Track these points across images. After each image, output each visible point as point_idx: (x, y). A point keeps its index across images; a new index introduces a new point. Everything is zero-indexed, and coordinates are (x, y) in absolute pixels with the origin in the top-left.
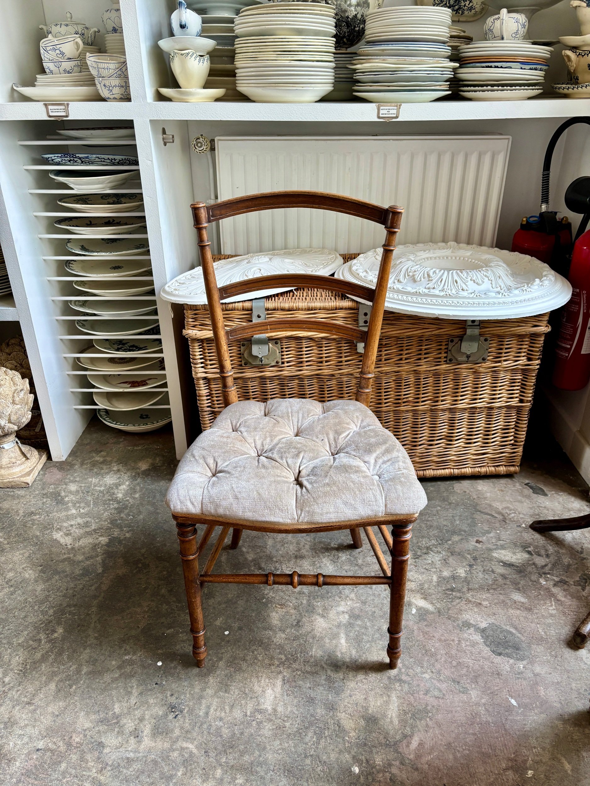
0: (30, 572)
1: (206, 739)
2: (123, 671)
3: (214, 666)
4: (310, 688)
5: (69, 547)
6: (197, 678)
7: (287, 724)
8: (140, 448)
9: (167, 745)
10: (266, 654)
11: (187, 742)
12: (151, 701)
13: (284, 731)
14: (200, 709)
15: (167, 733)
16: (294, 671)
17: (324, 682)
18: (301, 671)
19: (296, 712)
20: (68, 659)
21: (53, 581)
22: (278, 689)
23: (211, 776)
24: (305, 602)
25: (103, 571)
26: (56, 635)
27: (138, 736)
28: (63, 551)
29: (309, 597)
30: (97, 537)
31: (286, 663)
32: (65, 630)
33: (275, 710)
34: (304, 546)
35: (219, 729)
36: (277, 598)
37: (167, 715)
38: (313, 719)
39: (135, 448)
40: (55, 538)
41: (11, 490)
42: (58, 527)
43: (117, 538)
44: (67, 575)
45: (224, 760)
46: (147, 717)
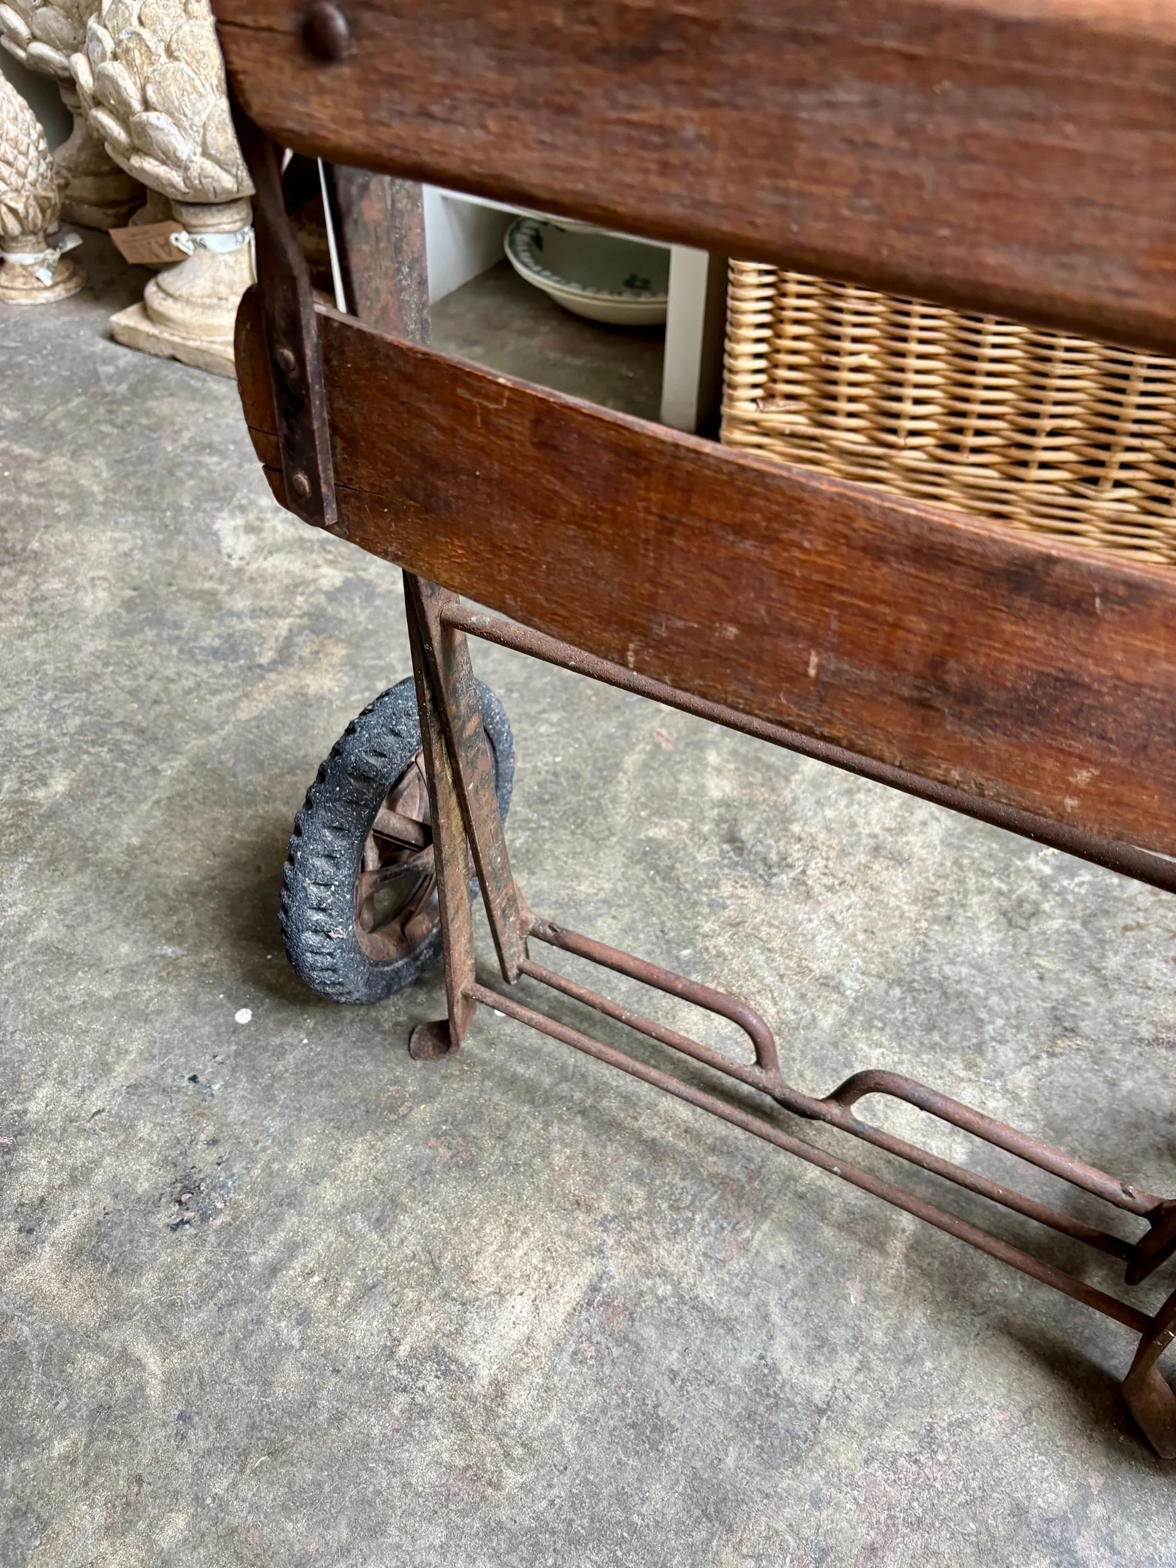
0: (102, 594)
1: (213, 1367)
2: (131, 986)
3: (393, 1109)
4: (673, 1375)
5: (235, 563)
6: (318, 1125)
7: (512, 1479)
8: (579, 362)
9: (89, 1315)
10: (585, 1155)
11: (153, 1340)
12: (144, 1129)
13: (484, 1498)
14: (263, 1242)
15: (115, 1270)
16: (648, 1274)
17: (738, 1381)
18: (676, 1285)
19: (571, 1448)
20: (21, 878)
21: (136, 641)
22: (556, 1313)
23: (141, 1525)
24: (826, 1022)
25: (274, 662)
26: (41, 793)
27: (30, 1231)
28: (212, 570)
29: (852, 1010)
30: (320, 562)
31: (636, 1224)
32: (70, 794)
33: (499, 1392)
34: (924, 823)
35: (277, 1350)
36: (735, 964)
37: (157, 1203)
38: (620, 1515)
39: (569, 360)
40: (216, 527)
41: (203, 375)
42: (244, 502)
43: (368, 584)
44: (178, 638)
45: (219, 1487)
46: (98, 1178)
